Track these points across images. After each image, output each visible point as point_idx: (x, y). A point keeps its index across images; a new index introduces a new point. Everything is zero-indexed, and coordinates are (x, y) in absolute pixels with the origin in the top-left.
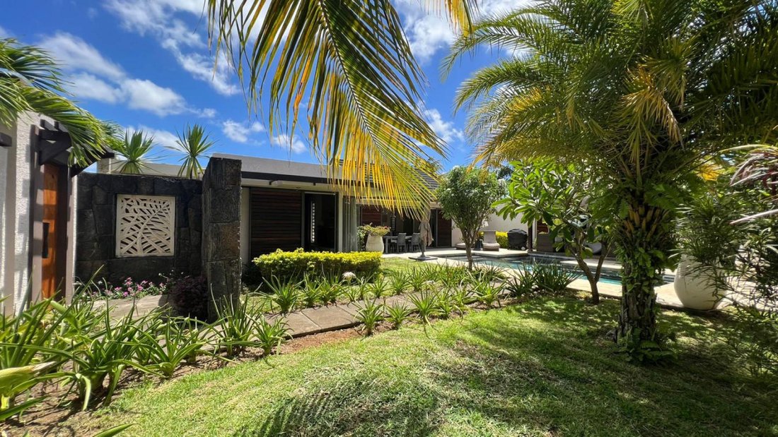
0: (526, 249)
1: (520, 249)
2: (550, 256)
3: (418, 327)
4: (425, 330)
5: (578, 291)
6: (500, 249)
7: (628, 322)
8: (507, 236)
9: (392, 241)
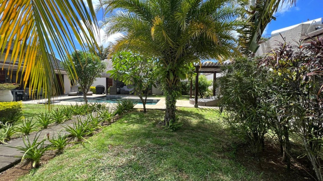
0: (104, 93)
1: (102, 94)
2: (115, 96)
3: (78, 146)
4: (84, 147)
5: (137, 108)
6: (93, 95)
7: (169, 117)
8: (95, 88)
9: (18, 93)
